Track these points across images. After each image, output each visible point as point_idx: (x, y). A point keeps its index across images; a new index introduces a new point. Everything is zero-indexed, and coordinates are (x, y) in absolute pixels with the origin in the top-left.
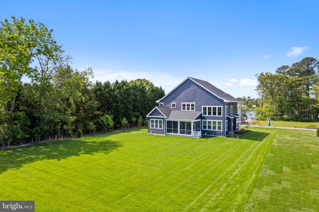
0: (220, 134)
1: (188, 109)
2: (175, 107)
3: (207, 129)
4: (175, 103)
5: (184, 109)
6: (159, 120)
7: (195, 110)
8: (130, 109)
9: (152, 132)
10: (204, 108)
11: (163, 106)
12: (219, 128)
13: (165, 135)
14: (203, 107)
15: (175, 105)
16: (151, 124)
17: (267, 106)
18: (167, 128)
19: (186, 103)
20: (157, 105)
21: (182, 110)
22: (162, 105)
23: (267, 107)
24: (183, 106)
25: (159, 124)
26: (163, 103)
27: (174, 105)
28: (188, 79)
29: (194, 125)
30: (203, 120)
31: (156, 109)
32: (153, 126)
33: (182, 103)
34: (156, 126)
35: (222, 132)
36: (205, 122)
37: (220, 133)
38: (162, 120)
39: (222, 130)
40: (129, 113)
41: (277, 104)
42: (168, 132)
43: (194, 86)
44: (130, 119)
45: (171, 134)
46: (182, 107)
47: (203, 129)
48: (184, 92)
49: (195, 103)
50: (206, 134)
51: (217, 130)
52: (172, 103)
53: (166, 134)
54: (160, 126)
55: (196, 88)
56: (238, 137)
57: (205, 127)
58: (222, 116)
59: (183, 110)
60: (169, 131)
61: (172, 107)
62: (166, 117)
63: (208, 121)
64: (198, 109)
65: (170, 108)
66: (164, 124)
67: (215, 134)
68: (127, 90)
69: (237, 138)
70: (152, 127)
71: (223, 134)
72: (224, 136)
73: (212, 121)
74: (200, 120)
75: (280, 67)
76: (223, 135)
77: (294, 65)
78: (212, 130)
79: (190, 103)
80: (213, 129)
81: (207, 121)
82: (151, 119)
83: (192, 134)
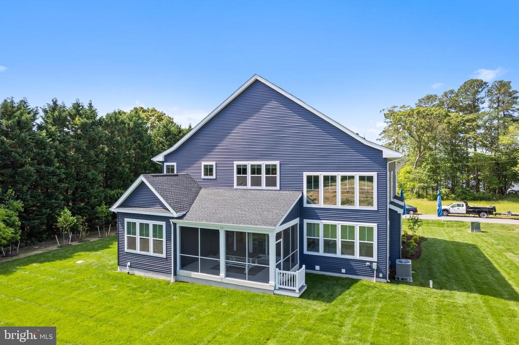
0: (369, 272)
1: (256, 182)
2: (214, 177)
3: (321, 253)
4: (213, 163)
5: (242, 182)
6: (151, 223)
7: (278, 187)
8: (92, 182)
9: (129, 264)
10: (309, 178)
11: (175, 172)
12: (366, 250)
13: (172, 279)
14: (305, 174)
15: (211, 170)
16: (126, 235)
17: (409, 170)
18: (182, 252)
19: (249, 164)
20: (156, 169)
21: (235, 186)
22: (173, 170)
23: (409, 173)
24: (239, 172)
25: (151, 239)
26: (175, 164)
27: (208, 170)
28: (257, 81)
29: (278, 245)
30: (306, 221)
31: (142, 183)
32: (132, 244)
33: (236, 163)
34: (145, 244)
35: (375, 266)
36: (312, 228)
37: (370, 267)
38: (163, 224)
39: (375, 259)
40: (88, 194)
41: (429, 167)
42: (183, 266)
43: (274, 103)
44: (93, 209)
45: (194, 274)
46: (235, 175)
47: (306, 252)
48: (240, 127)
49: (277, 163)
50: (317, 268)
51: (357, 256)
52: (204, 163)
53: (175, 274)
54: (158, 247)
55: (284, 110)
56: (431, 282)
57: (313, 245)
58: (375, 208)
59: (238, 185)
60: (187, 263)
61: (203, 177)
62: (175, 215)
63: (325, 226)
64: (290, 184)
65: (196, 180)
66: (168, 239)
67: (351, 271)
68: (83, 126)
69: (428, 286)
70: (128, 248)
71: (379, 270)
72: (384, 277)
73: (339, 224)
74: (296, 221)
75: (423, 97)
76: (381, 275)
77: (446, 94)
78: (339, 255)
79: (263, 163)
80: (342, 253)
81: (322, 223)
82: (127, 220)
83: (272, 282)
